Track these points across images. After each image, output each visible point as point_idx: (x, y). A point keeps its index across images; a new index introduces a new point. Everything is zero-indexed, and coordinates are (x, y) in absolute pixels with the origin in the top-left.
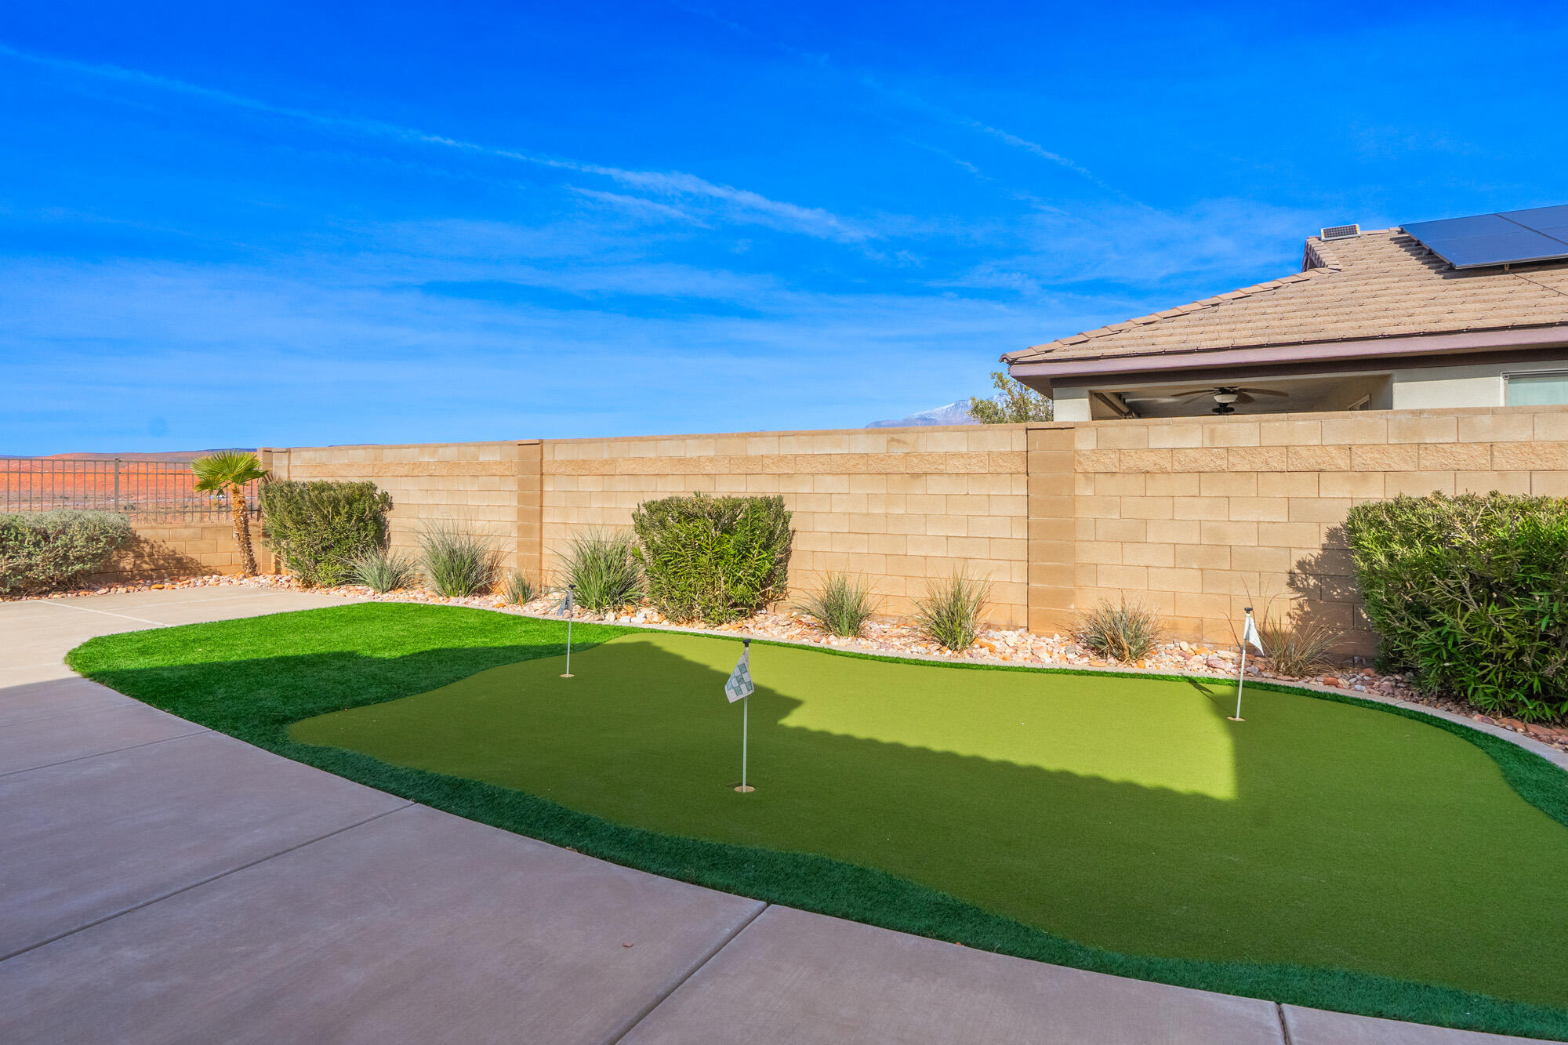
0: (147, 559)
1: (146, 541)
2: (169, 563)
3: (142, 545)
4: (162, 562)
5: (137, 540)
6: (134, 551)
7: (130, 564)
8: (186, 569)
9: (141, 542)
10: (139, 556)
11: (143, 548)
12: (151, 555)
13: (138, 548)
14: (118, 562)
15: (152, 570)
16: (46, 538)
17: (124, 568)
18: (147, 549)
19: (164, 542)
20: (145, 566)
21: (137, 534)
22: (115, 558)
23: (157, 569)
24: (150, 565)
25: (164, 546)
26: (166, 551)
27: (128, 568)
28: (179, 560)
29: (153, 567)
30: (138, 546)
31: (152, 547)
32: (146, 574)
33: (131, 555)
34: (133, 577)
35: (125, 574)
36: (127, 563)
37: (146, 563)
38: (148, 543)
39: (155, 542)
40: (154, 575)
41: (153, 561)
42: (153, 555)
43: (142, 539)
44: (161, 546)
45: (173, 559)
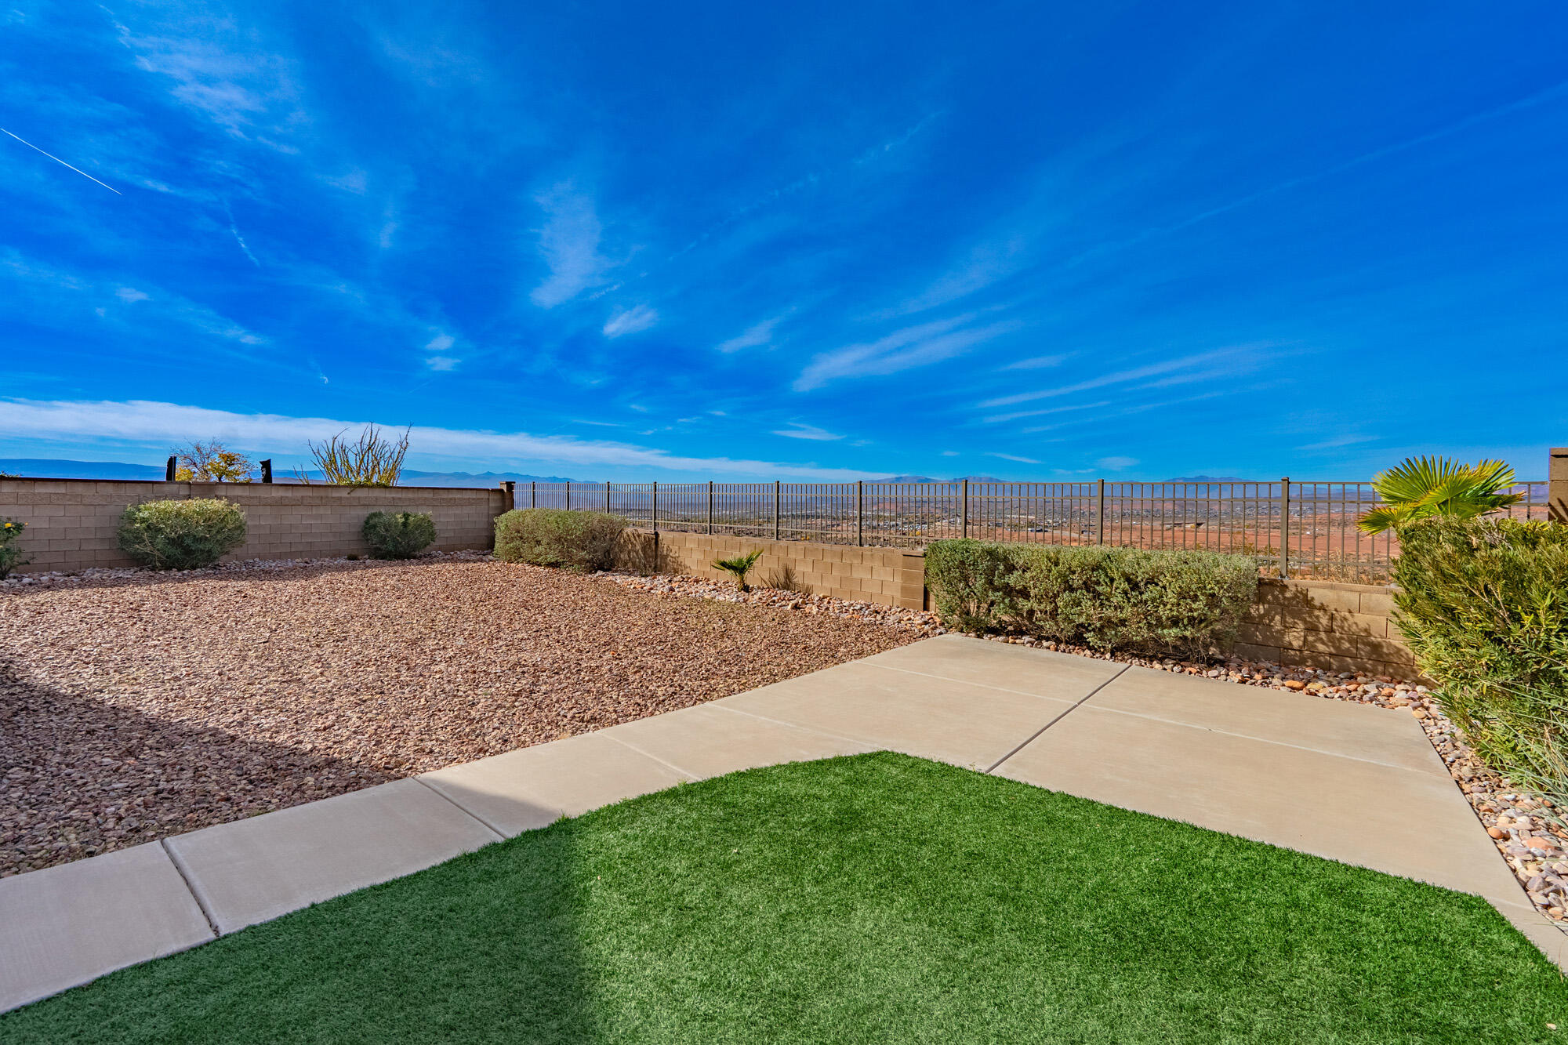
0: (1323, 635)
1: (1322, 608)
2: (1357, 649)
3: (1317, 613)
4: (1347, 645)
5: (1308, 602)
6: (1305, 621)
7: (1298, 638)
8: (1387, 663)
9: (1314, 607)
10: (1312, 629)
11: (1317, 617)
12: (1330, 631)
13: (1311, 617)
14: (1282, 633)
15: (1331, 654)
17: (1290, 644)
18: (1324, 621)
19: (1350, 612)
20: (1321, 647)
21: (1310, 595)
22: (1279, 627)
23: (1339, 654)
24: (1328, 646)
25: (1351, 620)
26: (1354, 628)
27: (1296, 644)
28: (1376, 648)
29: (1332, 650)
30: (1310, 614)
31: (1332, 618)
32: (1322, 659)
33: (1301, 626)
34: (1302, 662)
35: (1292, 652)
36: (1295, 638)
37: (1323, 643)
38: (1325, 610)
39: (1336, 610)
40: (1335, 664)
41: (1332, 640)
42: (1333, 631)
43: (1317, 603)
44: (1346, 619)
45: (1364, 643)
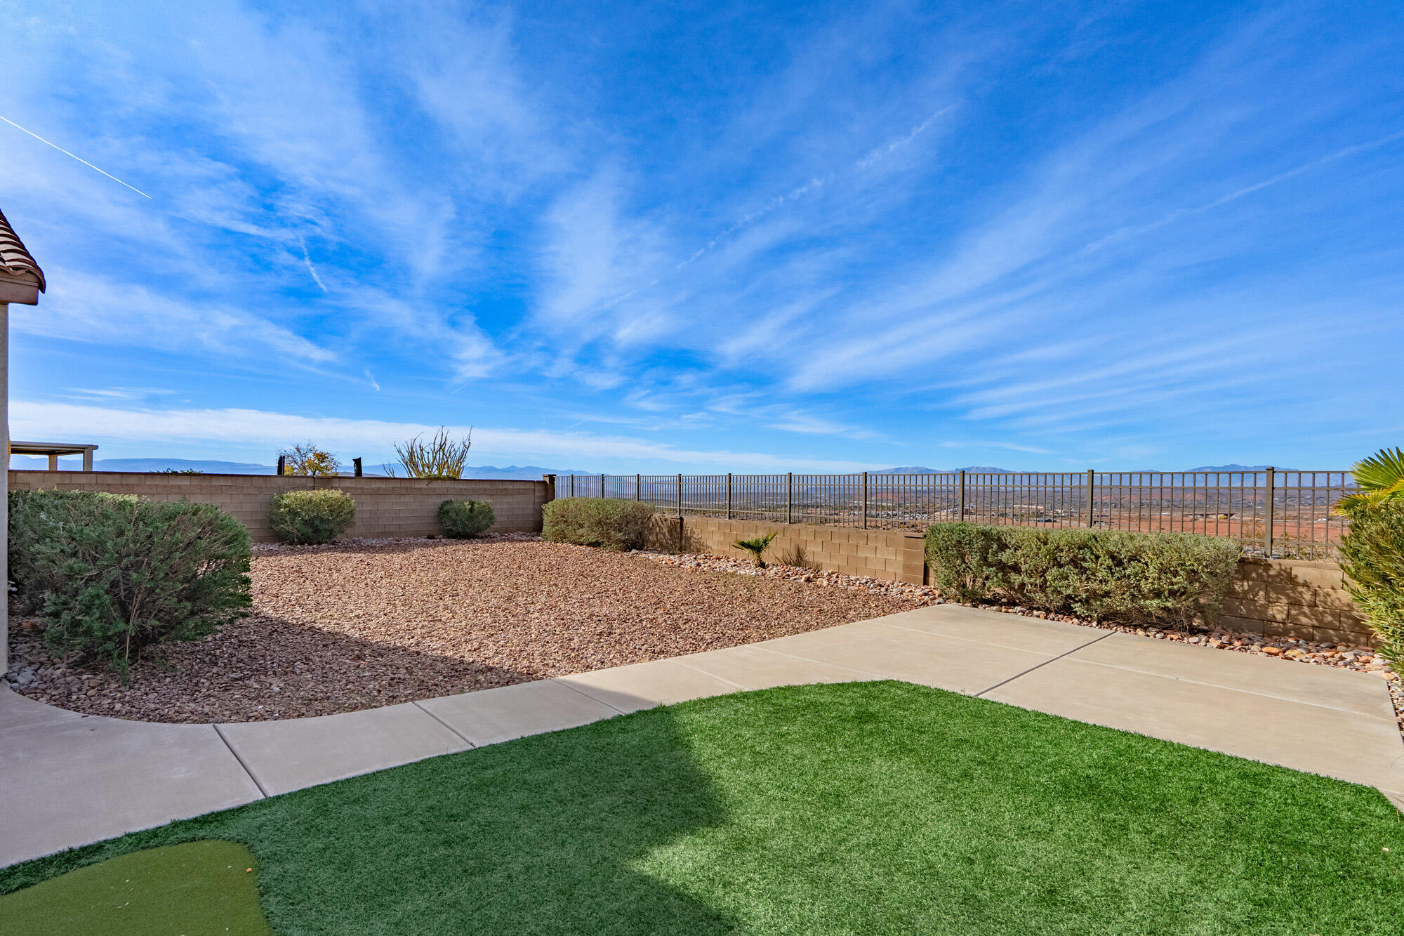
0: (1306, 609)
1: (1306, 585)
2: (1340, 622)
3: (1300, 589)
4: (1330, 618)
5: (1292, 579)
6: (1288, 596)
7: (1282, 612)
9: (1298, 584)
10: (1295, 603)
11: (1301, 593)
12: (1313, 605)
13: (1294, 592)
14: (1265, 607)
15: (1314, 627)
16: (1119, 563)
17: (1274, 617)
18: (1307, 596)
19: (1333, 588)
20: (1304, 620)
21: (1294, 573)
22: (1262, 601)
23: (1322, 627)
24: (1311, 619)
25: (1334, 595)
26: (1337, 603)
27: (1279, 617)
28: (1358, 621)
29: (1315, 623)
30: (1294, 590)
31: (1315, 594)
32: (1305, 630)
33: (1284, 600)
34: (1286, 633)
35: (1276, 625)
36: (1278, 611)
37: (1306, 616)
38: (1308, 587)
39: (1319, 587)
40: (1318, 635)
41: (1315, 614)
42: (1316, 605)
43: (1300, 580)
44: (1329, 595)
45: (1347, 617)
